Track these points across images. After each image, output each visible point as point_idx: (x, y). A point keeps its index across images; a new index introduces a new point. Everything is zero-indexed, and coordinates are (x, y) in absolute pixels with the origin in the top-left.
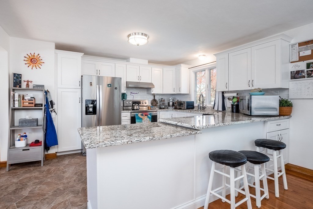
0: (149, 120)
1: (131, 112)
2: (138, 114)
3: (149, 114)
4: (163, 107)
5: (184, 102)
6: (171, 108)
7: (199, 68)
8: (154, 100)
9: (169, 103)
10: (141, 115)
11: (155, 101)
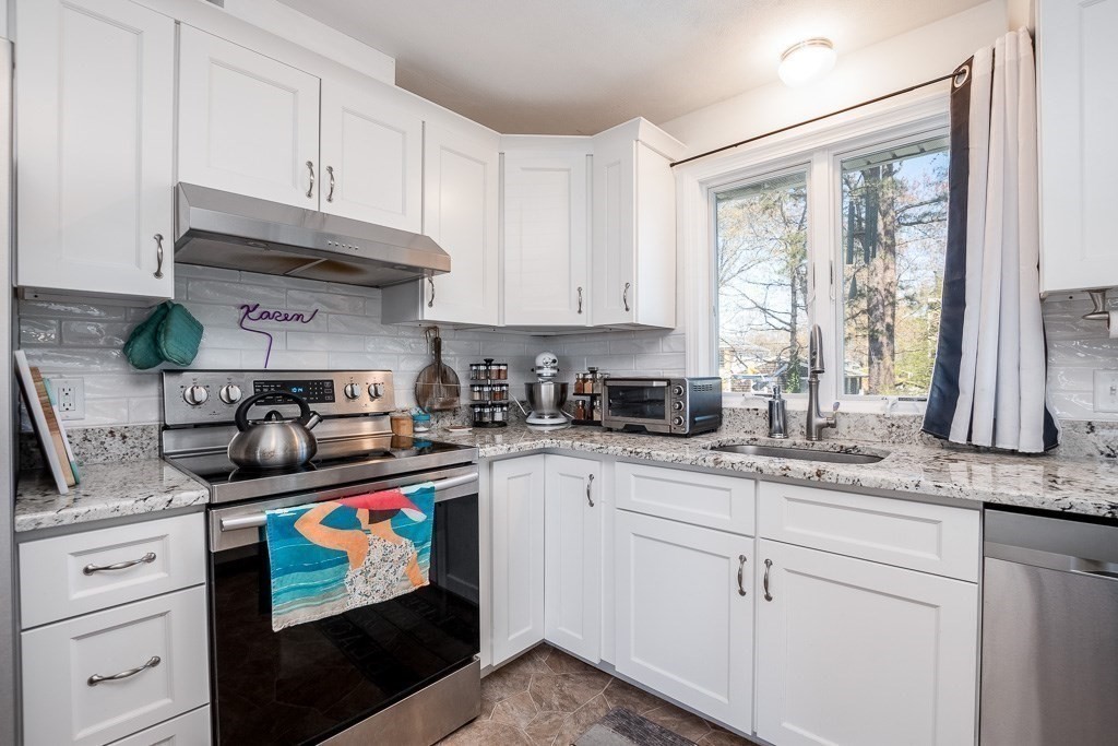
0: (412, 551)
1: (210, 506)
2: (291, 521)
3: (411, 500)
4: (499, 417)
5: (669, 381)
6: (547, 420)
7: (767, 147)
8: (438, 370)
9: (532, 391)
10: (328, 521)
11: (444, 379)
